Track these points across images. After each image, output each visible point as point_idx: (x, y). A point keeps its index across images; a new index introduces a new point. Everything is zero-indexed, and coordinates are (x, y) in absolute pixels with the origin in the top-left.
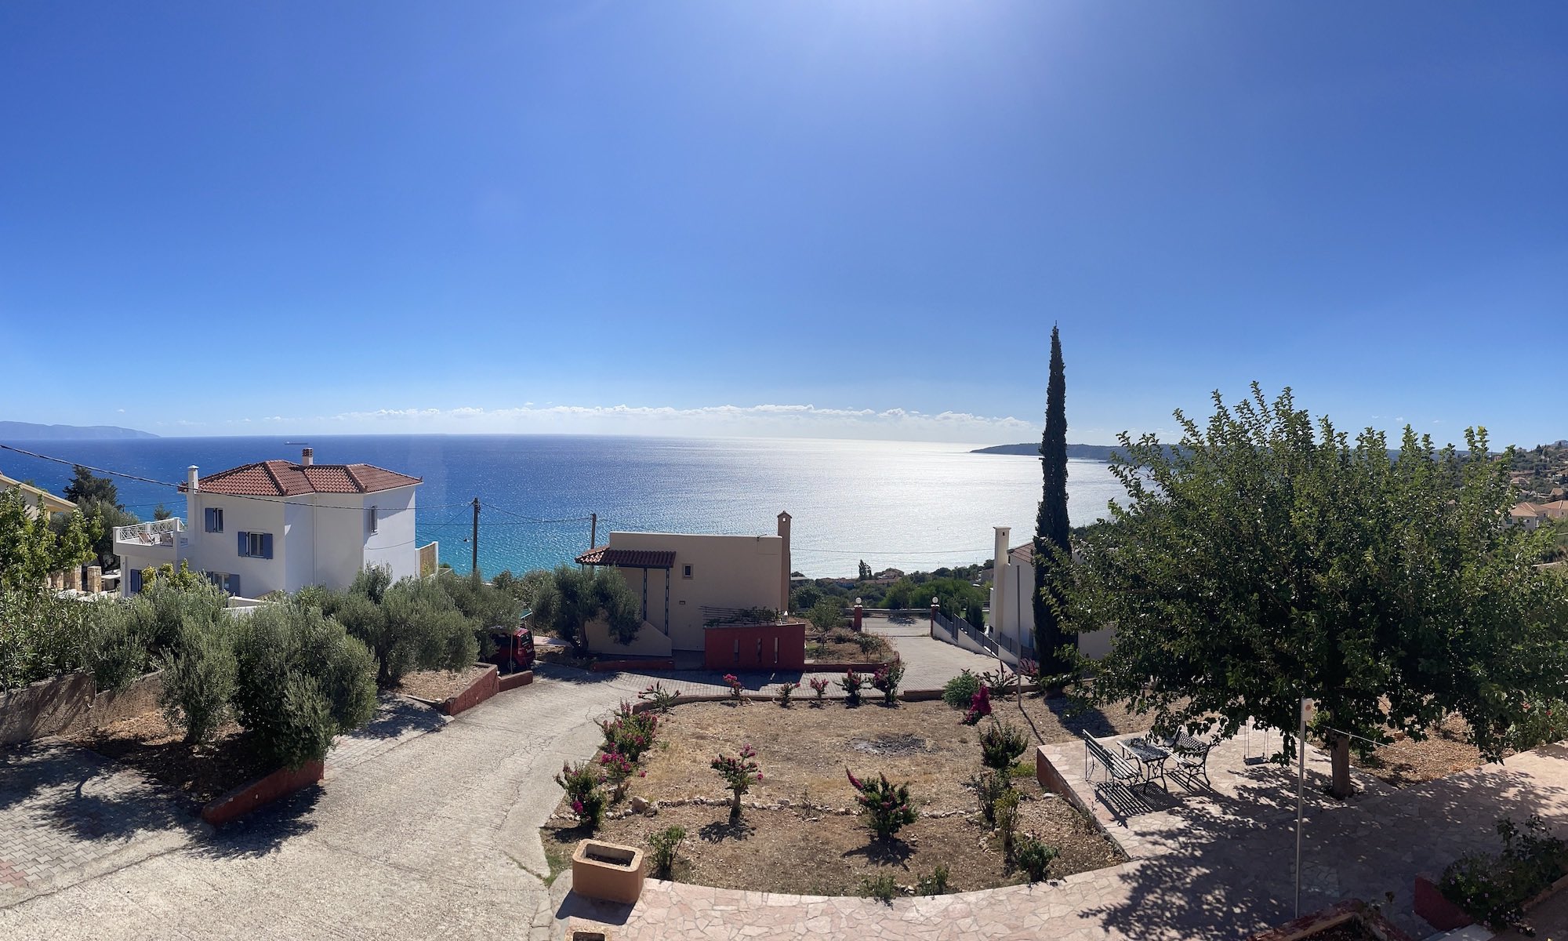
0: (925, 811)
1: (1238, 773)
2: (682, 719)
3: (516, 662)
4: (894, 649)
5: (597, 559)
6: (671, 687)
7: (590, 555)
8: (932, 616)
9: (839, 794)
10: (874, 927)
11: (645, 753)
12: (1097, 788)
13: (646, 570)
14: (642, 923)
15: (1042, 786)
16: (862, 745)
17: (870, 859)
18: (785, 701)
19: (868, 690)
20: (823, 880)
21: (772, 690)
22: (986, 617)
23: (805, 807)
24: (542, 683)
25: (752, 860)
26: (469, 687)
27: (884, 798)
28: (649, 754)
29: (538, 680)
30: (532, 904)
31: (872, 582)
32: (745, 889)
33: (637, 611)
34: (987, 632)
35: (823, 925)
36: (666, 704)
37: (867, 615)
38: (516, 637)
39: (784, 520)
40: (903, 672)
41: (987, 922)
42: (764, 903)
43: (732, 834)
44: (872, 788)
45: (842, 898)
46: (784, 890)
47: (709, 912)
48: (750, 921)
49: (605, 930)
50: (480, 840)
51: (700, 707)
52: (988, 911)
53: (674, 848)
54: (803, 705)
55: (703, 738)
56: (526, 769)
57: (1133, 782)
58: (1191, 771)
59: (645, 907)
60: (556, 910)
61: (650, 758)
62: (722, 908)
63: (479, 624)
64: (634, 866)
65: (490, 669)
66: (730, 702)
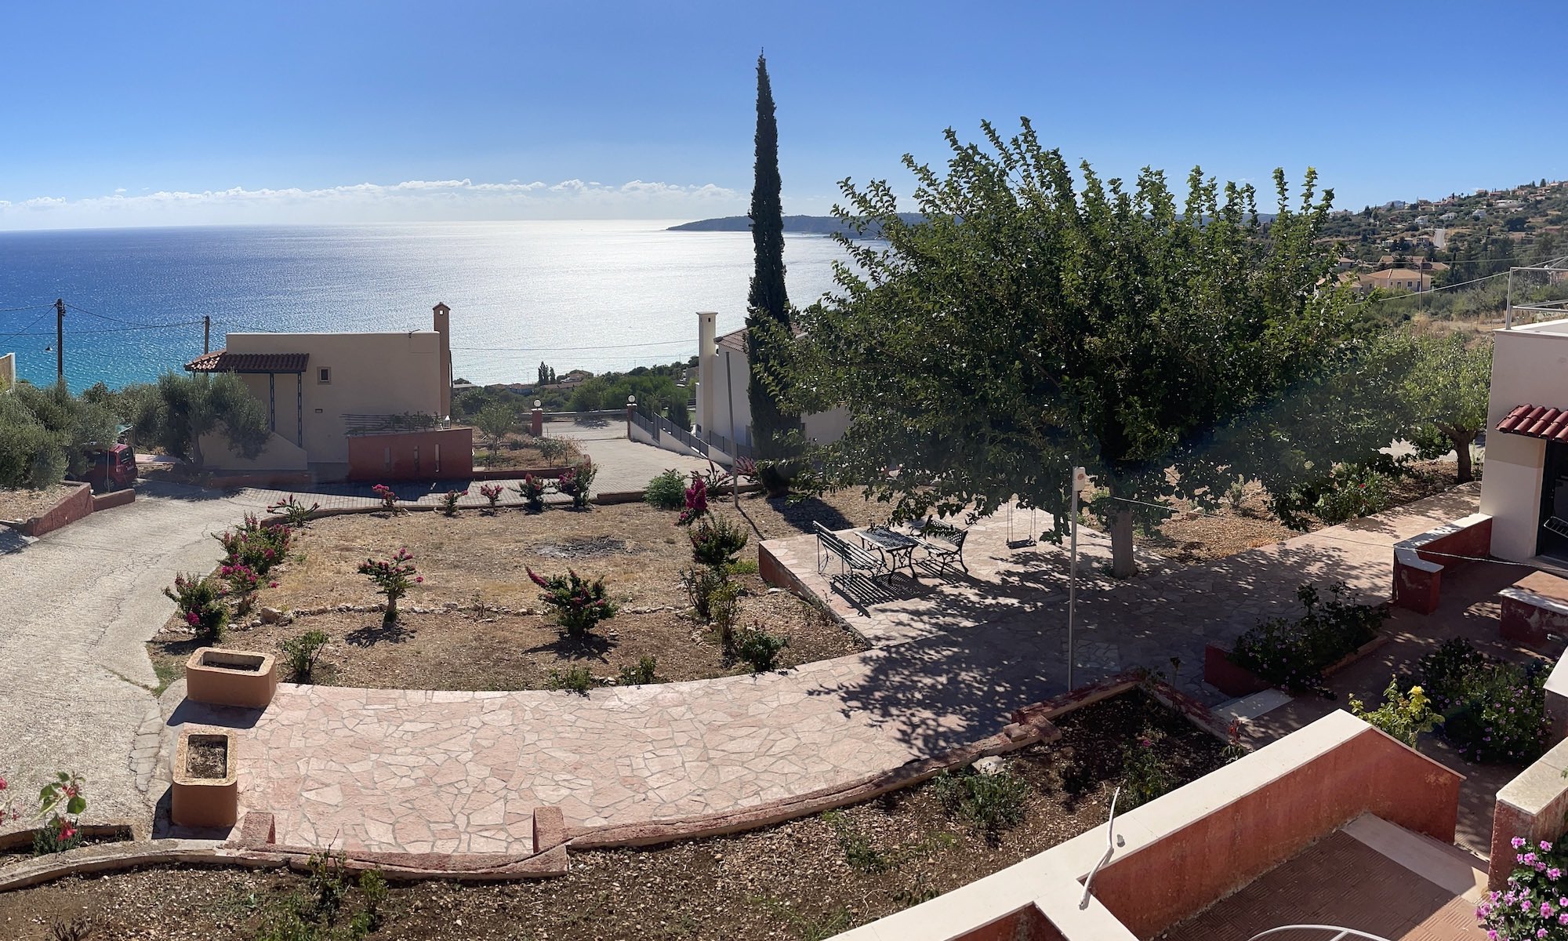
0: (627, 608)
1: (1002, 559)
2: (324, 532)
3: (114, 480)
4: (583, 453)
5: (212, 365)
6: (306, 501)
7: (202, 362)
8: (629, 416)
9: (518, 596)
10: (566, 717)
11: (277, 567)
12: (832, 581)
13: (272, 376)
14: (275, 725)
15: (766, 582)
16: (546, 550)
17: (559, 654)
18: (449, 510)
19: (552, 494)
20: (502, 677)
21: (434, 499)
22: (692, 416)
23: (476, 609)
24: (147, 502)
25: (412, 661)
26: (56, 506)
27: (574, 594)
28: (282, 567)
29: (142, 498)
30: (137, 713)
31: (555, 386)
32: (405, 688)
33: (263, 421)
34: (693, 432)
35: (504, 718)
36: (301, 518)
37: (549, 419)
38: (113, 455)
39: (441, 314)
40: (594, 474)
41: (705, 710)
42: (428, 701)
43: (387, 637)
44: (559, 584)
45: (526, 692)
46: (452, 688)
47: (360, 712)
48: (411, 718)
49: (228, 732)
50: (72, 655)
51: (345, 520)
52: (705, 700)
53: (314, 654)
54: (472, 514)
55: (348, 549)
56: (127, 586)
57: (875, 572)
58: (944, 559)
59: (278, 710)
60: (168, 717)
61: (283, 572)
62: (376, 707)
63: (68, 439)
64: (264, 670)
65: (82, 488)
66: (382, 513)
